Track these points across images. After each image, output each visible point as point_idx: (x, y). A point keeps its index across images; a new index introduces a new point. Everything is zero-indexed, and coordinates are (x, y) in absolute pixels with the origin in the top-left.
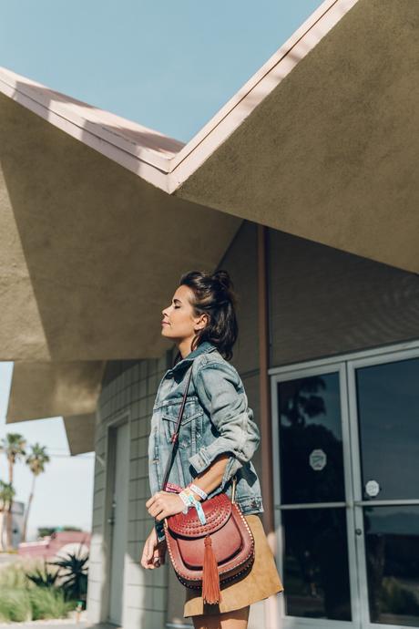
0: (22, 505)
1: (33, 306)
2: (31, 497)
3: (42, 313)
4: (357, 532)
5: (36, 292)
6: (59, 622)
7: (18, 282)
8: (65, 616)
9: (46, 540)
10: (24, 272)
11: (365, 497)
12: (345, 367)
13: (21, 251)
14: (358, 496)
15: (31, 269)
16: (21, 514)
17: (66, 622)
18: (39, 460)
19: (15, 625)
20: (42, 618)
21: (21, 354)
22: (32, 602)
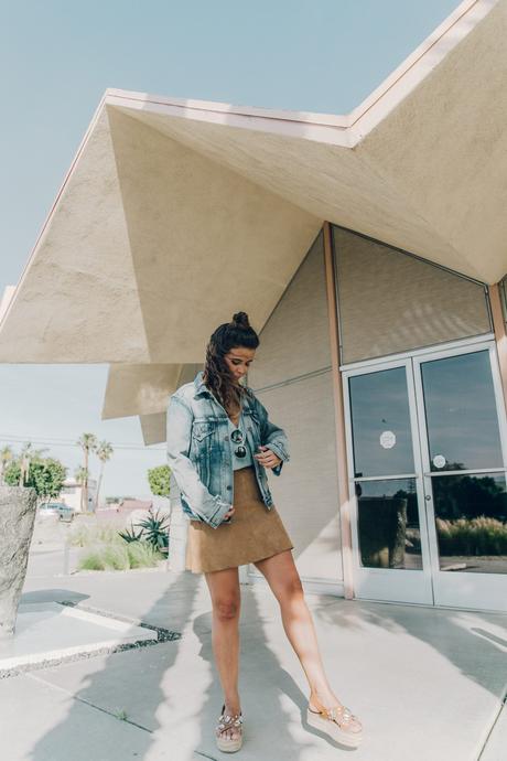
0: (95, 482)
1: (139, 315)
2: (101, 477)
3: (146, 321)
4: (426, 498)
5: (142, 303)
6: (151, 570)
7: (128, 294)
8: (155, 565)
9: (114, 507)
10: (133, 285)
11: (433, 468)
12: (411, 362)
13: (132, 265)
14: (427, 468)
15: (139, 282)
16: (94, 488)
17: (156, 569)
18: (106, 451)
19: (117, 572)
20: (137, 567)
21: (128, 356)
22: (130, 555)
